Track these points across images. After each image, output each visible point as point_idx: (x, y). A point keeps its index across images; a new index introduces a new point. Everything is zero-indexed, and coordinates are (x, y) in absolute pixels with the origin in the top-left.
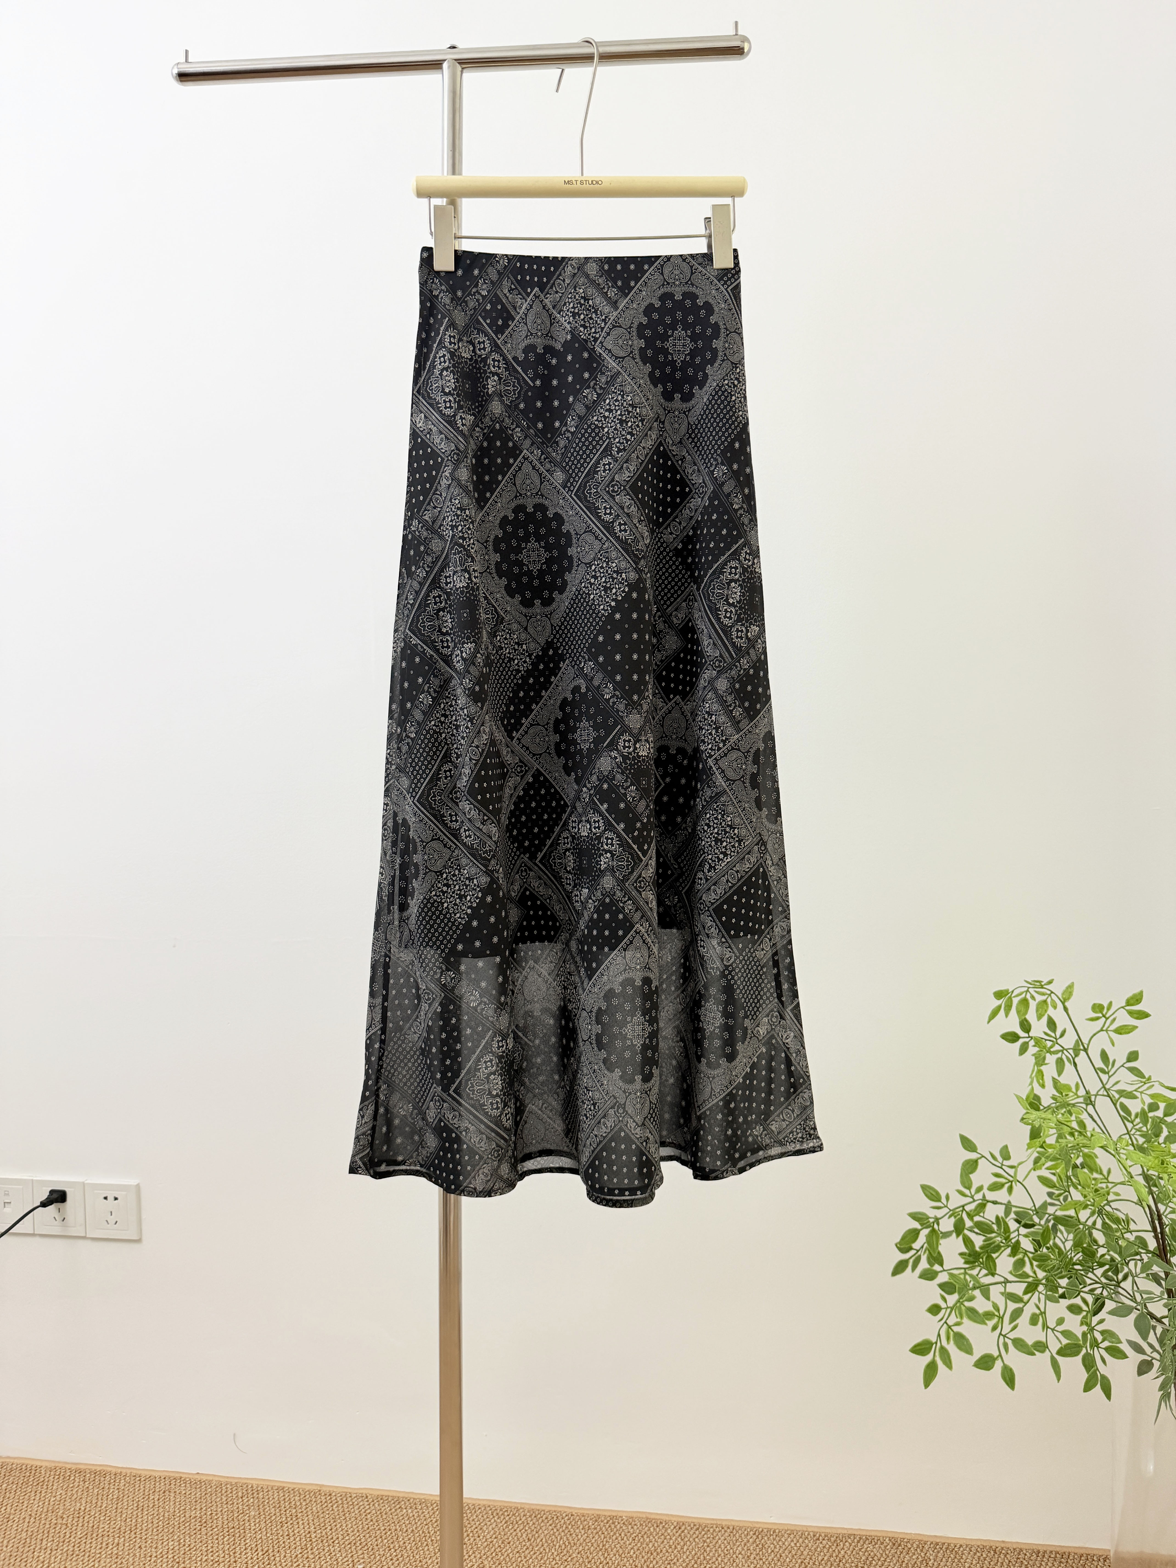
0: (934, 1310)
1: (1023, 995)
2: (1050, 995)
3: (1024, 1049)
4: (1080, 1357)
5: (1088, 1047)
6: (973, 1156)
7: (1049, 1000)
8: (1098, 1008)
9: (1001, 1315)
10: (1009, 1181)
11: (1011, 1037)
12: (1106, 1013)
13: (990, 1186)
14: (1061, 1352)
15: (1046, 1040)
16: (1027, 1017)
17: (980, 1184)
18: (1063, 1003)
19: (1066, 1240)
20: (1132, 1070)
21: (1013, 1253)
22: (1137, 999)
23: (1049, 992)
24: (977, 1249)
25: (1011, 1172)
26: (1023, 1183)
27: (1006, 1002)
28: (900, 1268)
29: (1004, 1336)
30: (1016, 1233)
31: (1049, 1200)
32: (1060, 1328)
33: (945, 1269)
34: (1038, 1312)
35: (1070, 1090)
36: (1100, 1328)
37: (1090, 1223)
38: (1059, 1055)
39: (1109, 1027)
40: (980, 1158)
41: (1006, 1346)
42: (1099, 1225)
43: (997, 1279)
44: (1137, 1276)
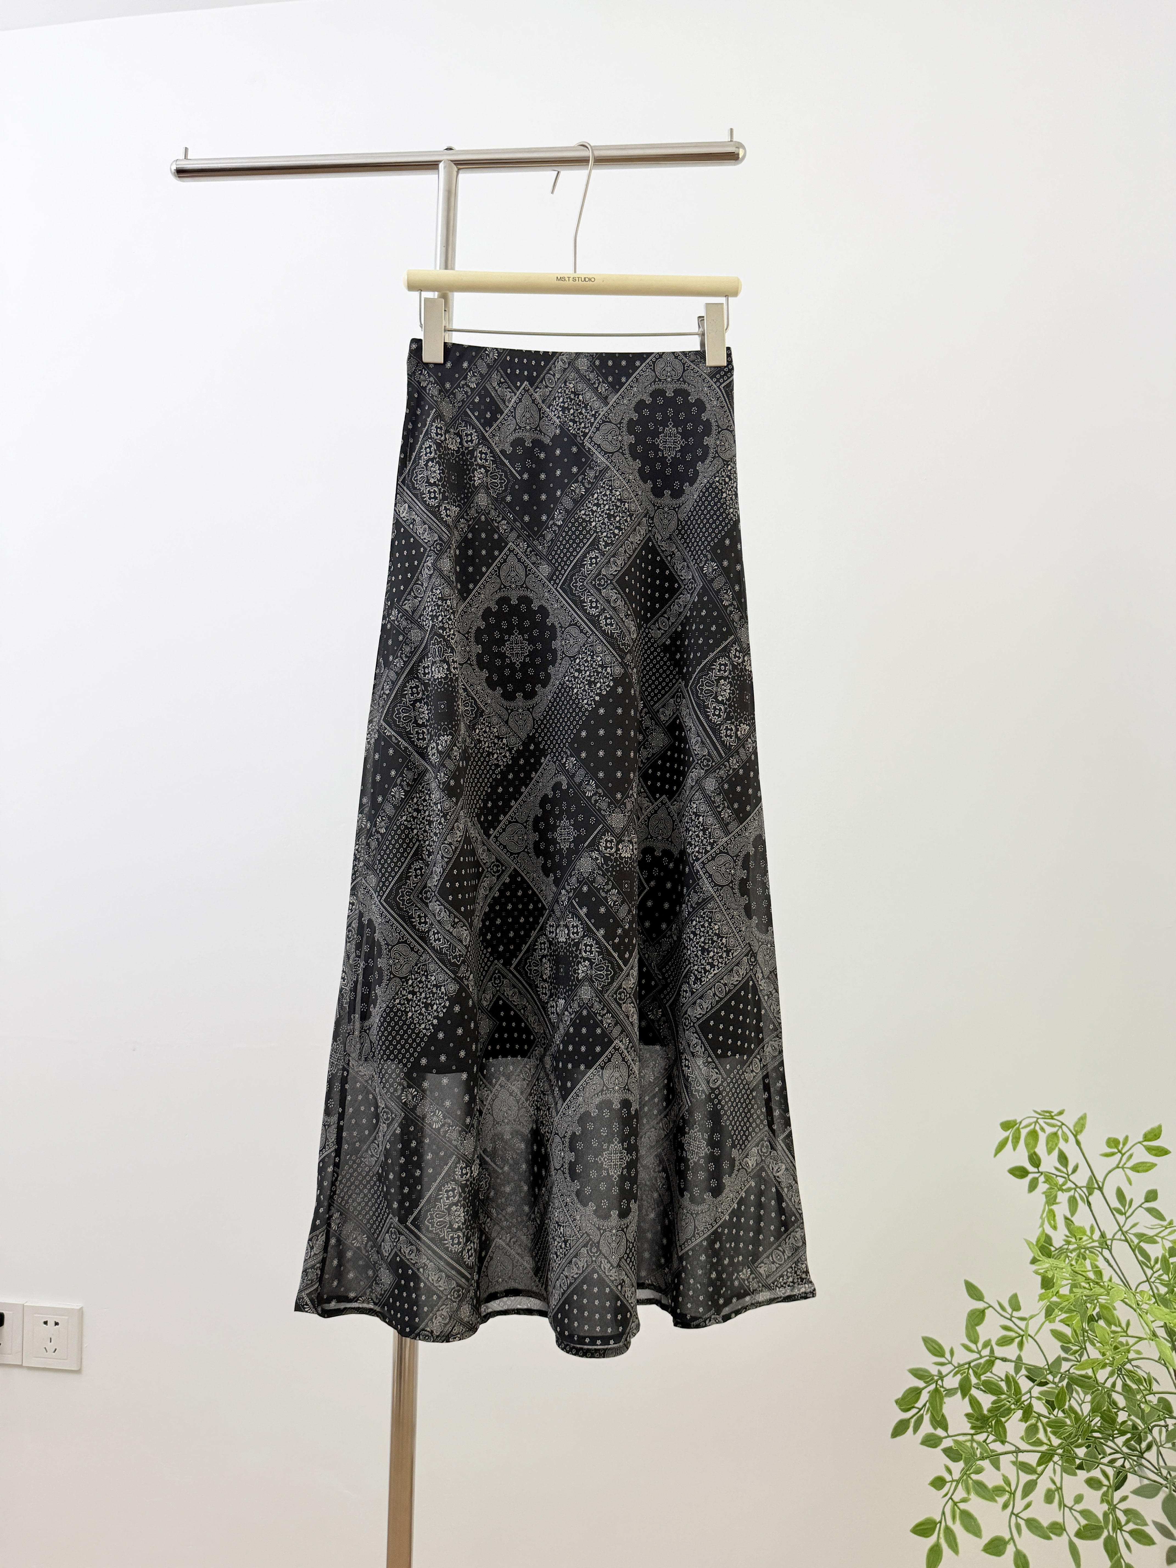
0: (938, 1483)
1: (1032, 1127)
2: (1061, 1127)
3: (1033, 1186)
4: (1101, 1540)
5: (1103, 1185)
7: (1060, 1133)
8: (1113, 1142)
9: (1013, 1489)
10: (1020, 1336)
11: (1019, 1172)
12: (1122, 1149)
13: (998, 1340)
14: (1079, 1534)
15: (1057, 1176)
16: (1037, 1150)
18: (1075, 1136)
19: (1083, 1402)
20: (1150, 1211)
21: (1025, 1418)
22: (1154, 1134)
23: (1059, 1124)
24: (985, 1412)
25: (1022, 1324)
26: (1035, 1338)
27: (1013, 1134)
28: (900, 1429)
29: (1017, 1516)
30: (1028, 1395)
31: (1063, 1355)
32: (1078, 1507)
33: (950, 1434)
34: (1053, 1487)
35: (1084, 1233)
36: (1123, 1506)
37: (1108, 1385)
38: (1072, 1193)
39: (1125, 1164)
40: (988, 1308)
41: (1018, 1527)
42: (1119, 1387)
43: (1008, 1447)
44: (1162, 1446)
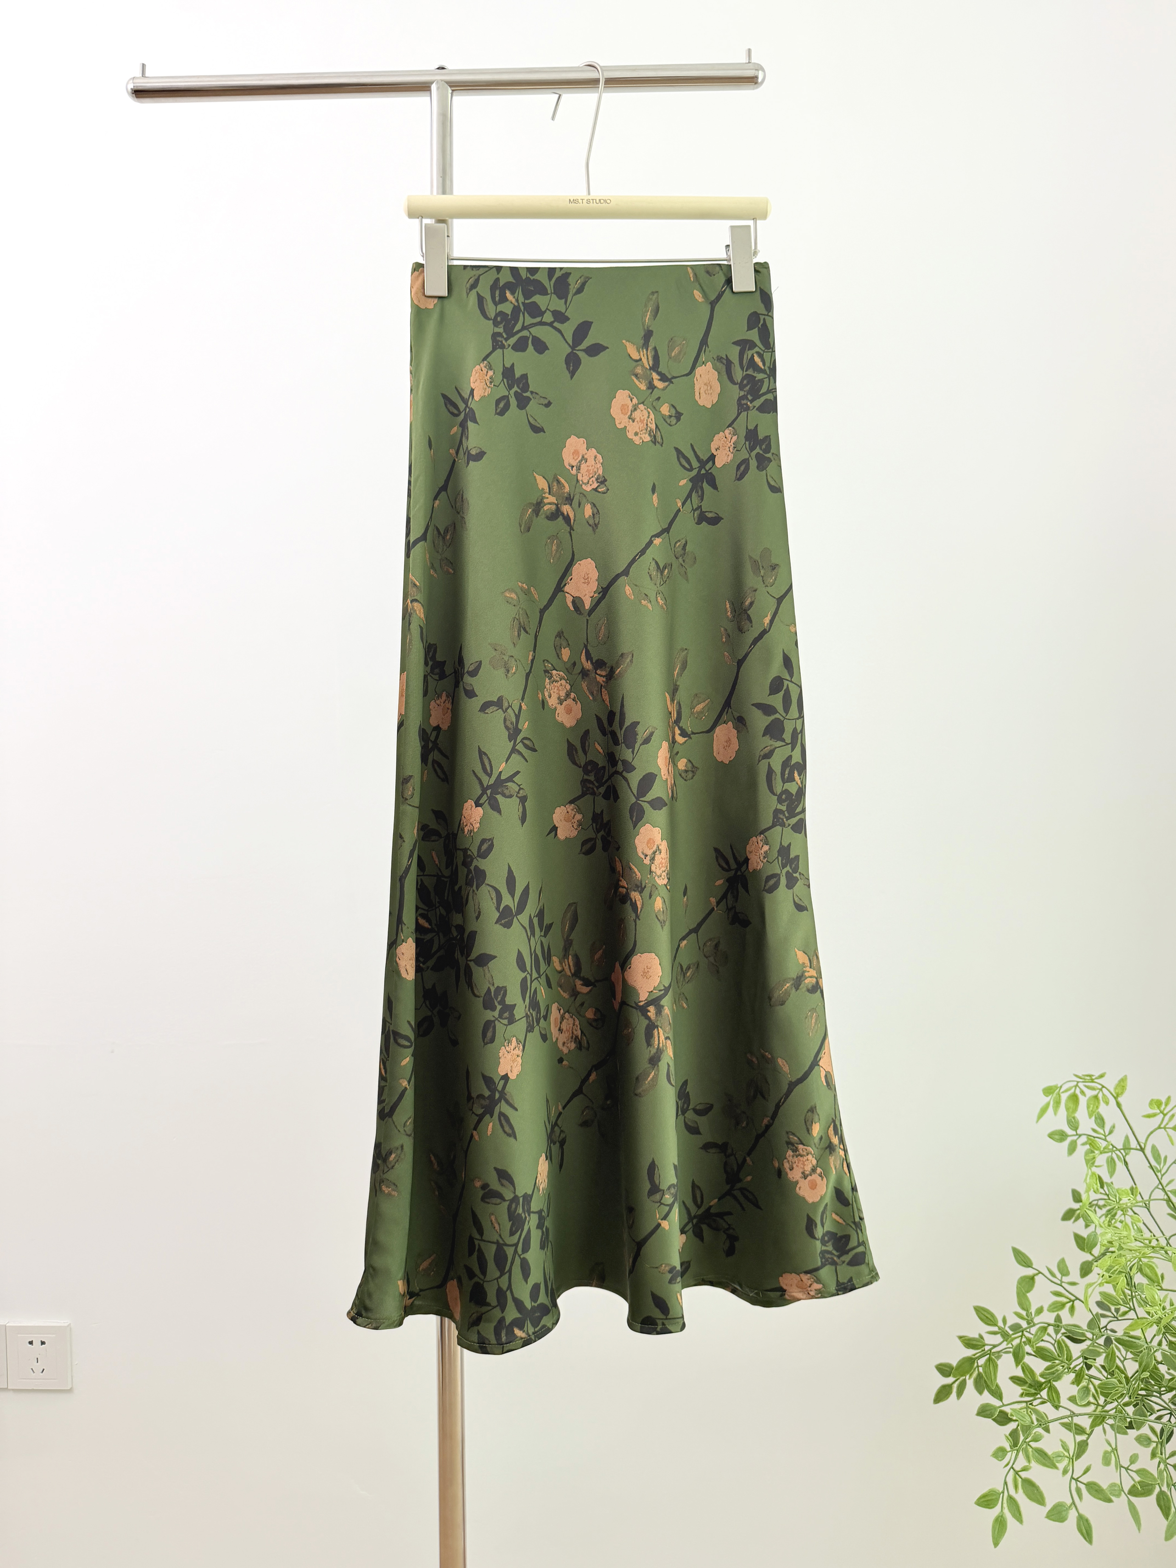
0: (1000, 1453)
1: (1072, 1091)
2: (1101, 1090)
3: (1072, 1149)
4: (1153, 1497)
5: (1145, 1146)
6: (1029, 1272)
7: (1100, 1095)
8: (1155, 1104)
10: (1071, 1301)
11: (1059, 1136)
12: (1164, 1109)
13: (1050, 1306)
14: (1133, 1492)
15: (1094, 1137)
16: (1077, 1114)
17: (1039, 1306)
18: (1115, 1098)
21: (1077, 1381)
23: (1100, 1087)
24: (1038, 1378)
25: (1072, 1289)
27: (1055, 1098)
28: (942, 1394)
29: (1077, 1480)
32: (1134, 1467)
33: (1005, 1403)
34: (1109, 1449)
36: (1172, 1461)
38: (1110, 1154)
39: (1167, 1124)
40: (1037, 1274)
41: (1078, 1491)
42: (1165, 1345)
43: (1062, 1412)
